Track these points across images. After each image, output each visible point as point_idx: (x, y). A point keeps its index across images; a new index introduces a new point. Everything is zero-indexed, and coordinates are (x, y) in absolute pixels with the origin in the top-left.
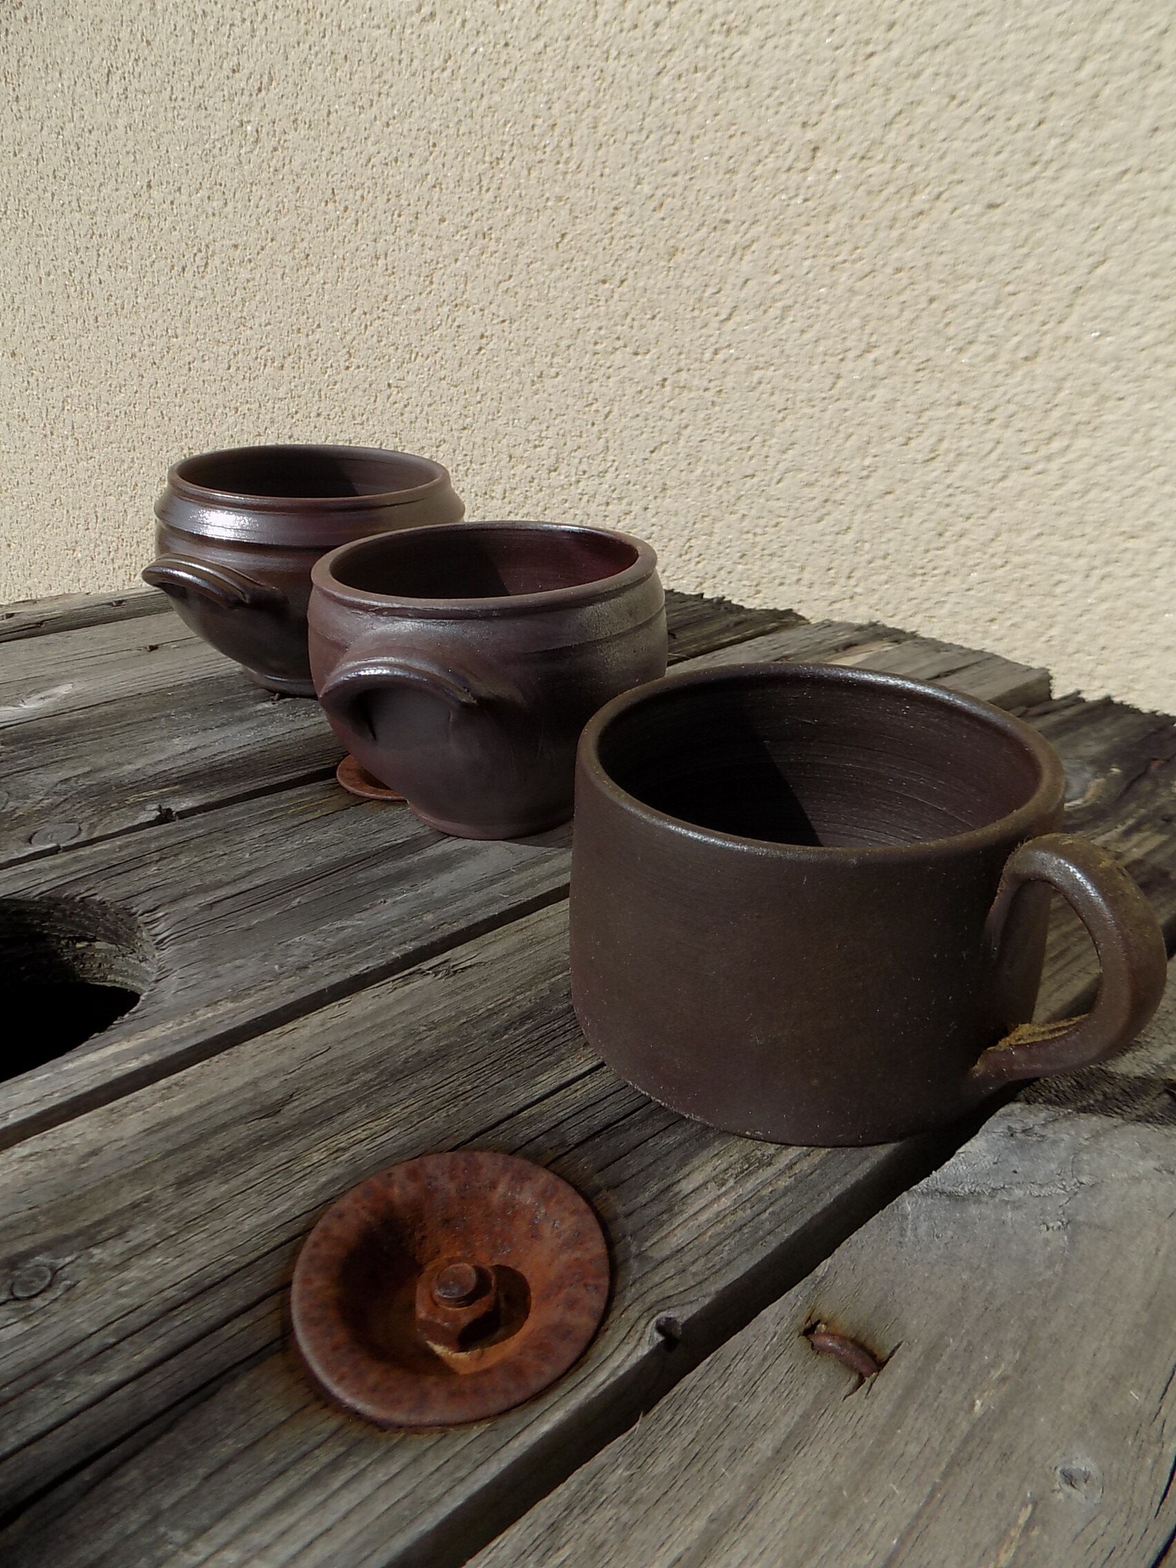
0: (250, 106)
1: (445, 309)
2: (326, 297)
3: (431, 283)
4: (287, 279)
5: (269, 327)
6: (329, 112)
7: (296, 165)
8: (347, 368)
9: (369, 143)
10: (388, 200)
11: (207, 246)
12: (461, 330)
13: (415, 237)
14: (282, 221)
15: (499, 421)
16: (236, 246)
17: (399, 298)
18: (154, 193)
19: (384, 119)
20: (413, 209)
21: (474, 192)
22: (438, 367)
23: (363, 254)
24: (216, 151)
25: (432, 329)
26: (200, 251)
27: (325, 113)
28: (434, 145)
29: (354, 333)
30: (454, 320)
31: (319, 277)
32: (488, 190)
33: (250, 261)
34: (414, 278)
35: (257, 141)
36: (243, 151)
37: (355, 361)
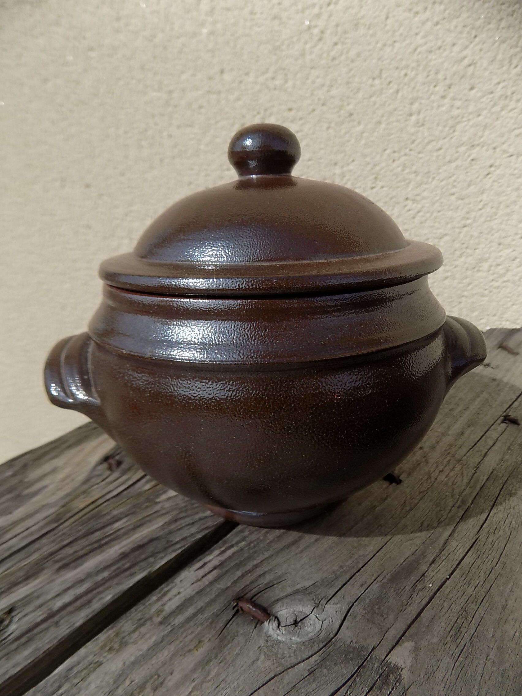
0: (318, 16)
1: (463, 149)
2: (363, 142)
3: (454, 131)
4: (331, 131)
5: (310, 163)
6: (387, 18)
7: (353, 53)
8: (372, 188)
9: (418, 37)
10: (428, 76)
11: (266, 110)
12: (473, 162)
13: (447, 101)
14: (334, 92)
15: (496, 222)
16: (290, 110)
17: (426, 141)
18: (227, 77)
19: (436, 19)
20: (448, 82)
21: (505, 68)
22: (450, 187)
23: (401, 113)
24: (284, 47)
25: (450, 162)
26: (259, 113)
27: (383, 17)
28: (475, 37)
29: (383, 164)
30: (469, 156)
31: (360, 128)
32: (516, 67)
33: (301, 119)
34: (440, 128)
35: (320, 39)
36: (308, 46)
37: (380, 184)
